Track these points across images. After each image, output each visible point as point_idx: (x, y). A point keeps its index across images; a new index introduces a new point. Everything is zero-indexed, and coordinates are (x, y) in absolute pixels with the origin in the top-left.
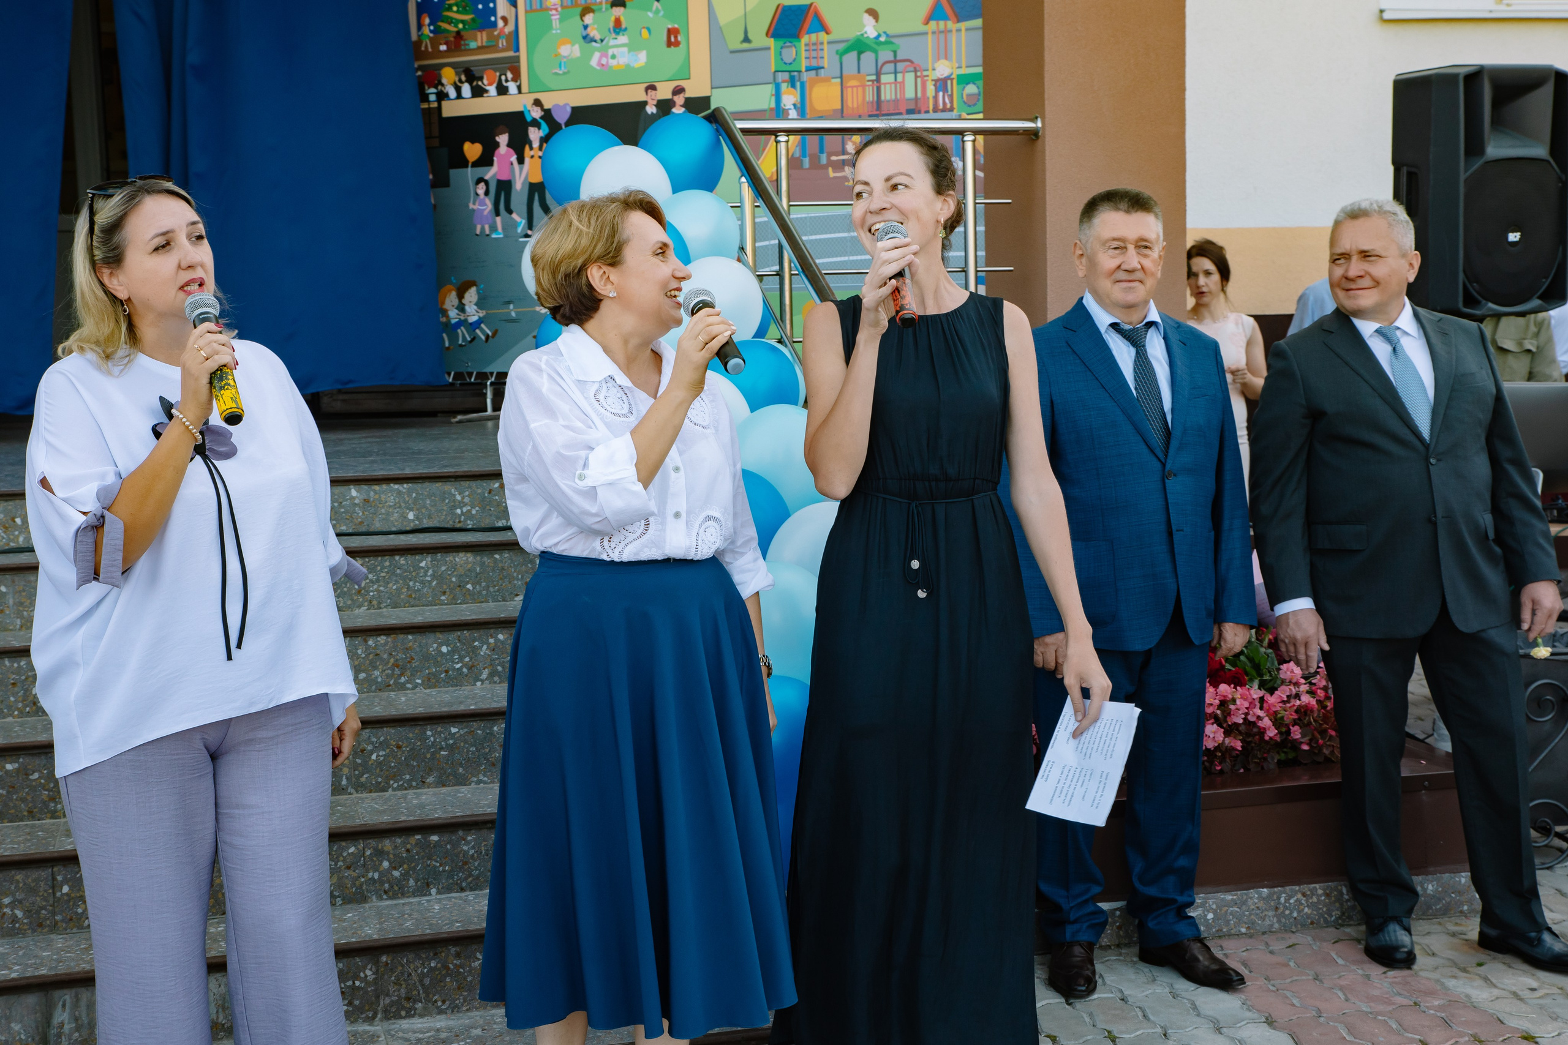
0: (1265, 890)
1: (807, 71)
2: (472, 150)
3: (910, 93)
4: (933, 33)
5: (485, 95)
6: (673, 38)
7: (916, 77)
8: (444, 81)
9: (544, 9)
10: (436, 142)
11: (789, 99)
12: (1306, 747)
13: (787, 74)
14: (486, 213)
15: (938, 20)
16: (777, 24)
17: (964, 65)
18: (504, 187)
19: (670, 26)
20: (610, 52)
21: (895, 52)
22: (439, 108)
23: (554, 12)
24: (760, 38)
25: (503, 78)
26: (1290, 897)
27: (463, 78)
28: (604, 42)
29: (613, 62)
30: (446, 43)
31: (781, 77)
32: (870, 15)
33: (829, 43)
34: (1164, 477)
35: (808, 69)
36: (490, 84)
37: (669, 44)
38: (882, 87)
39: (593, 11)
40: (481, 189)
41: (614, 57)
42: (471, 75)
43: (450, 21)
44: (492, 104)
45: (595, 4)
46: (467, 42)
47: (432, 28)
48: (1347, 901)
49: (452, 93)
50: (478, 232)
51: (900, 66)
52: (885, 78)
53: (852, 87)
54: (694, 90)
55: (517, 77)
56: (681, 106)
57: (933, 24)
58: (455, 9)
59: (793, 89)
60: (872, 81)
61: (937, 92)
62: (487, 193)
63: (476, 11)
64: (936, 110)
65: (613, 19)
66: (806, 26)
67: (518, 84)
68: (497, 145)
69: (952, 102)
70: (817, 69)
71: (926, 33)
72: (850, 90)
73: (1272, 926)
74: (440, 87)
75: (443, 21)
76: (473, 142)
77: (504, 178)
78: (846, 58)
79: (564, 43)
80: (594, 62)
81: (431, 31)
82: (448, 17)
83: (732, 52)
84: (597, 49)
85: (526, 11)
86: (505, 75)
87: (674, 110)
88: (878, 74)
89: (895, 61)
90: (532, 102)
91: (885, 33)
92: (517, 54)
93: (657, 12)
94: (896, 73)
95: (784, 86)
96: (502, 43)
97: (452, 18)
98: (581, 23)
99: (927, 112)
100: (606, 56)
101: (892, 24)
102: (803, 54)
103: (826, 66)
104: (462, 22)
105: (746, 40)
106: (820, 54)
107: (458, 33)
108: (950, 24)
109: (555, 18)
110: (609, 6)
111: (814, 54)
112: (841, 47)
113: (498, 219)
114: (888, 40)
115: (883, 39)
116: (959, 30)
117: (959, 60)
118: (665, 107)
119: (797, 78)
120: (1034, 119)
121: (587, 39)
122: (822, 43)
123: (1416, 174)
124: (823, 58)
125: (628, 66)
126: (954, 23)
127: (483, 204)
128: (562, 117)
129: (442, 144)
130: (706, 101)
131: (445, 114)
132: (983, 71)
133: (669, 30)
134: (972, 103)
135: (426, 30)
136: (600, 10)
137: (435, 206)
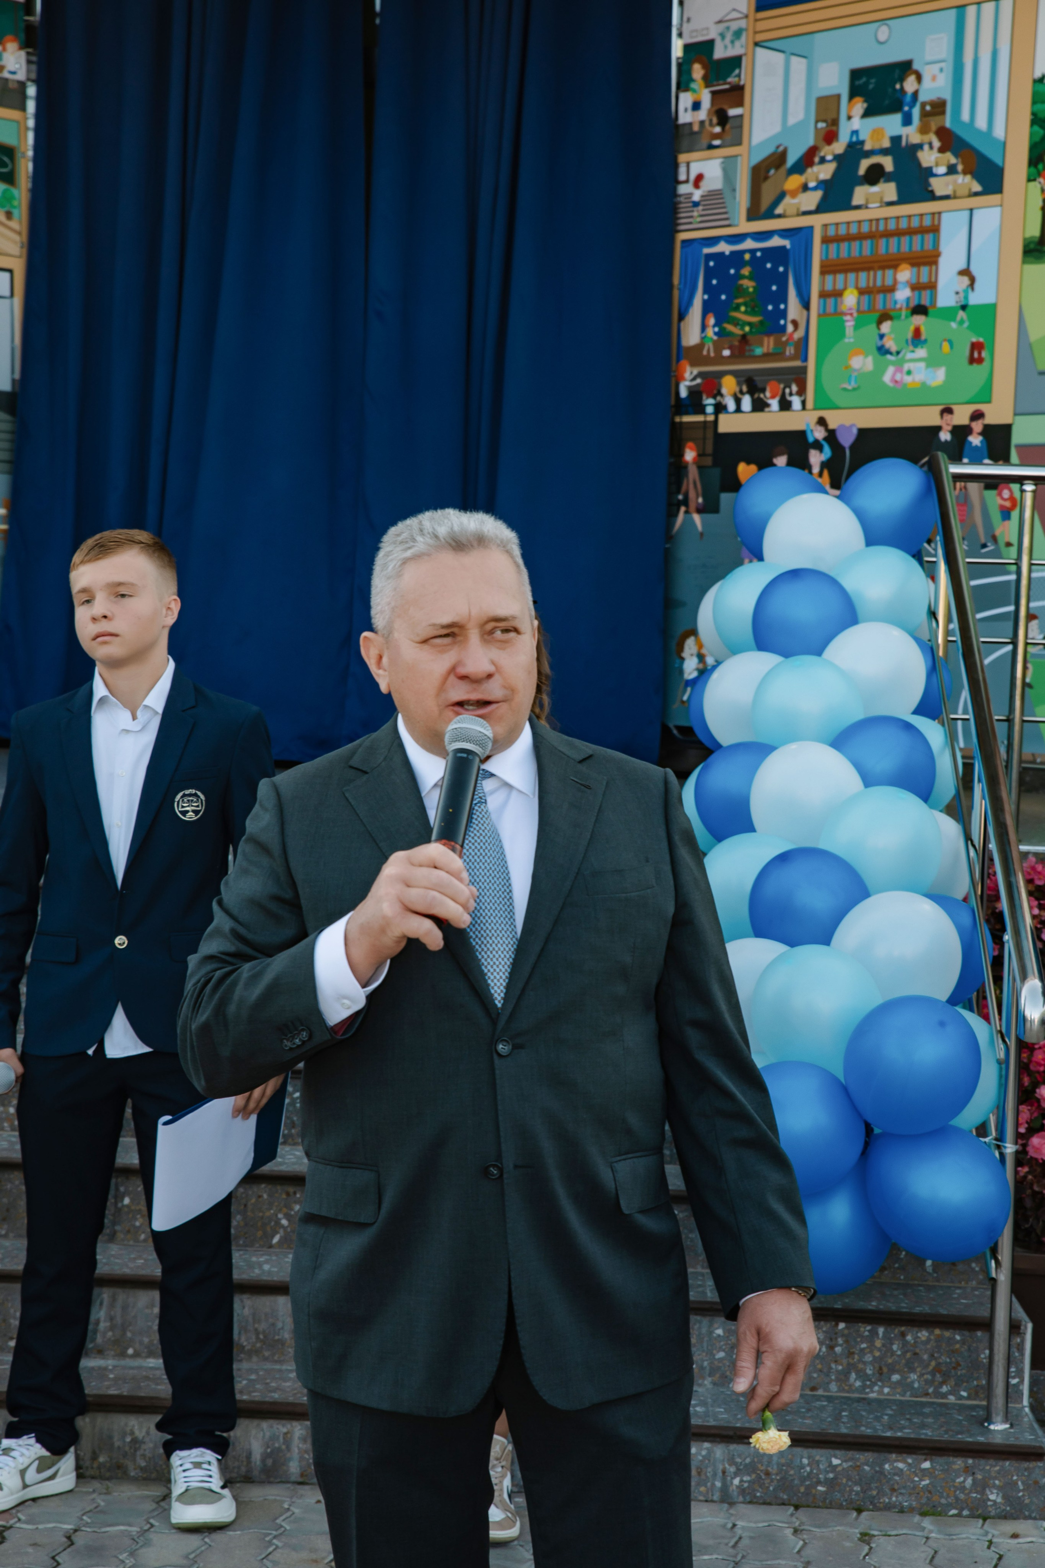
2: (747, 472)
5: (767, 409)
6: (976, 353)
8: (724, 391)
9: (838, 313)
10: (708, 461)
19: (974, 340)
20: (906, 367)
22: (716, 422)
23: (848, 317)
25: (787, 391)
27: (745, 389)
28: (901, 355)
29: (908, 379)
30: (731, 348)
36: (773, 397)
37: (972, 360)
39: (891, 318)
41: (909, 373)
42: (753, 387)
43: (736, 323)
45: (895, 310)
46: (752, 348)
47: (717, 329)
49: (731, 405)
55: (802, 392)
56: (980, 434)
58: (743, 309)
63: (765, 313)
65: (912, 328)
67: (803, 398)
74: (719, 398)
75: (729, 323)
76: (748, 463)
79: (857, 353)
80: (887, 378)
81: (716, 334)
82: (735, 318)
83: (1041, 373)
85: (819, 315)
86: (790, 387)
87: (971, 438)
90: (815, 419)
92: (805, 364)
93: (961, 322)
96: (790, 350)
97: (739, 320)
98: (877, 331)
100: (901, 371)
104: (750, 324)
107: (744, 337)
109: (850, 324)
110: (909, 312)
118: (961, 432)
121: (883, 351)
125: (924, 384)
128: (847, 440)
129: (715, 464)
130: (1005, 430)
131: (722, 429)
133: (973, 345)
135: (710, 333)
136: (899, 317)
137: (702, 534)
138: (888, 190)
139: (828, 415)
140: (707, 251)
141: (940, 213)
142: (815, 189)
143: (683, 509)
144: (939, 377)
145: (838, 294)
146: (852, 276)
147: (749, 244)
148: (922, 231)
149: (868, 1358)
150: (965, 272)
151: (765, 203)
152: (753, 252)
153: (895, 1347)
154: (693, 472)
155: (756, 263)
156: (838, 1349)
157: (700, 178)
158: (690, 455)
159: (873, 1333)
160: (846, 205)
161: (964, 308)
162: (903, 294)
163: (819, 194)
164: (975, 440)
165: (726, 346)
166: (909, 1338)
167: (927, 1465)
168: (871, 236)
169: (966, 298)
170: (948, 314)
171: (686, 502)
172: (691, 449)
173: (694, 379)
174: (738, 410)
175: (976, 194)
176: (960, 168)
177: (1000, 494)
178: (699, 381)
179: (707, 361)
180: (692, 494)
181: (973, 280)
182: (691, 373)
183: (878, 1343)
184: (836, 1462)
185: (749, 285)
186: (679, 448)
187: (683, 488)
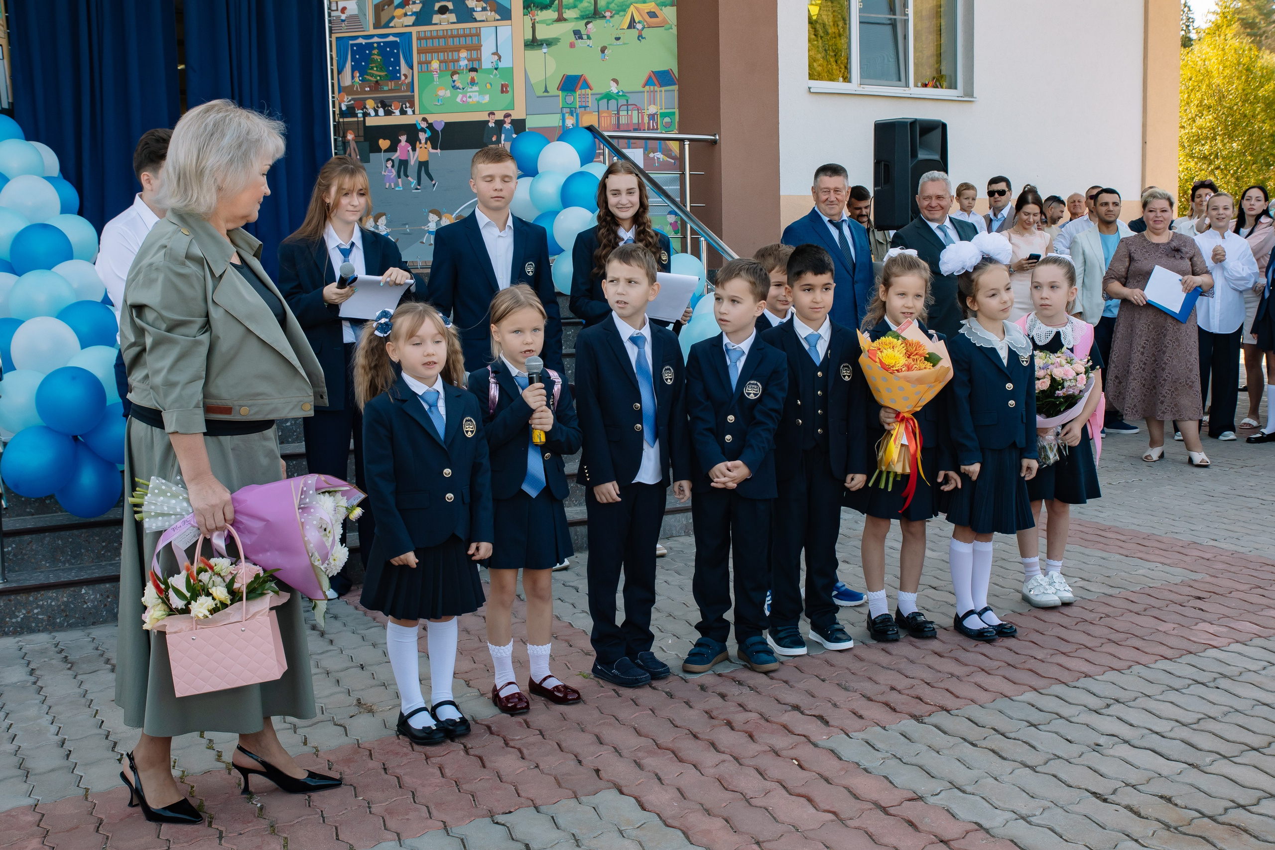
2: (384, 144)
3: (635, 121)
4: (648, 92)
5: (393, 115)
6: (504, 89)
7: (638, 113)
8: (367, 107)
9: (429, 71)
10: (362, 139)
11: (569, 122)
14: (392, 177)
15: (650, 85)
16: (563, 84)
17: (663, 108)
18: (403, 164)
21: (627, 101)
22: (364, 121)
23: (435, 73)
24: (553, 90)
25: (404, 106)
27: (379, 105)
28: (465, 90)
29: (469, 100)
30: (369, 87)
31: (565, 110)
32: (614, 81)
33: (591, 94)
34: (854, 282)
35: (580, 107)
36: (396, 109)
37: (502, 92)
38: (620, 117)
39: (458, 73)
40: (389, 164)
41: (470, 97)
42: (384, 104)
43: (372, 75)
44: (396, 119)
45: (459, 70)
46: (382, 87)
47: (360, 78)
50: (387, 187)
51: (630, 107)
52: (621, 113)
53: (604, 117)
54: (516, 115)
55: (412, 105)
56: (509, 123)
57: (647, 88)
58: (375, 69)
59: (571, 116)
60: (615, 114)
61: (649, 120)
62: (393, 166)
63: (388, 70)
64: (649, 129)
65: (470, 78)
66: (579, 86)
67: (413, 109)
68: (400, 141)
69: (657, 126)
70: (585, 107)
71: (644, 92)
74: (365, 110)
75: (367, 75)
76: (385, 140)
77: (403, 158)
78: (601, 102)
79: (441, 89)
80: (459, 99)
81: (360, 80)
82: (370, 73)
83: (538, 97)
84: (460, 93)
85: (419, 72)
86: (406, 105)
87: (505, 125)
88: (618, 111)
89: (627, 105)
90: (421, 119)
91: (622, 91)
92: (413, 94)
93: (496, 75)
94: (628, 111)
95: (567, 115)
96: (404, 88)
98: (451, 79)
99: (644, 130)
100: (466, 97)
101: (625, 86)
102: (578, 100)
103: (590, 106)
104: (380, 76)
105: (546, 91)
106: (587, 100)
107: (377, 82)
108: (656, 88)
109: (436, 76)
110: (467, 71)
111: (584, 100)
112: (598, 97)
113: (400, 180)
114: (624, 94)
115: (621, 94)
116: (661, 91)
117: (661, 105)
118: (500, 123)
120: (714, 135)
121: (455, 87)
122: (588, 95)
123: (888, 165)
124: (588, 102)
125: (478, 102)
126: (658, 87)
127: (390, 172)
128: (439, 128)
129: (365, 140)
130: (523, 121)
131: (367, 124)
132: (677, 111)
133: (502, 85)
134: (668, 126)
135: (357, 80)
136: (463, 73)
138: (452, 17)
139: (428, 117)
140: (351, 42)
141: (480, 28)
142: (411, 15)
144: (486, 99)
145: (429, 63)
146: (435, 55)
147: (376, 39)
148: (471, 35)
150: (496, 53)
151: (384, 21)
152: (379, 43)
154: (353, 145)
155: (382, 48)
157: (344, 10)
158: (350, 137)
160: (430, 23)
161: (496, 69)
162: (463, 63)
163: (414, 18)
164: (507, 126)
165: (367, 86)
168: (444, 37)
169: (497, 65)
170: (488, 71)
172: (351, 134)
173: (350, 101)
174: (377, 114)
175: (498, 20)
176: (488, 8)
178: (352, 102)
179: (357, 93)
180: (353, 154)
181: (500, 58)
182: (348, 99)
185: (378, 58)
186: (344, 134)
187: (348, 152)
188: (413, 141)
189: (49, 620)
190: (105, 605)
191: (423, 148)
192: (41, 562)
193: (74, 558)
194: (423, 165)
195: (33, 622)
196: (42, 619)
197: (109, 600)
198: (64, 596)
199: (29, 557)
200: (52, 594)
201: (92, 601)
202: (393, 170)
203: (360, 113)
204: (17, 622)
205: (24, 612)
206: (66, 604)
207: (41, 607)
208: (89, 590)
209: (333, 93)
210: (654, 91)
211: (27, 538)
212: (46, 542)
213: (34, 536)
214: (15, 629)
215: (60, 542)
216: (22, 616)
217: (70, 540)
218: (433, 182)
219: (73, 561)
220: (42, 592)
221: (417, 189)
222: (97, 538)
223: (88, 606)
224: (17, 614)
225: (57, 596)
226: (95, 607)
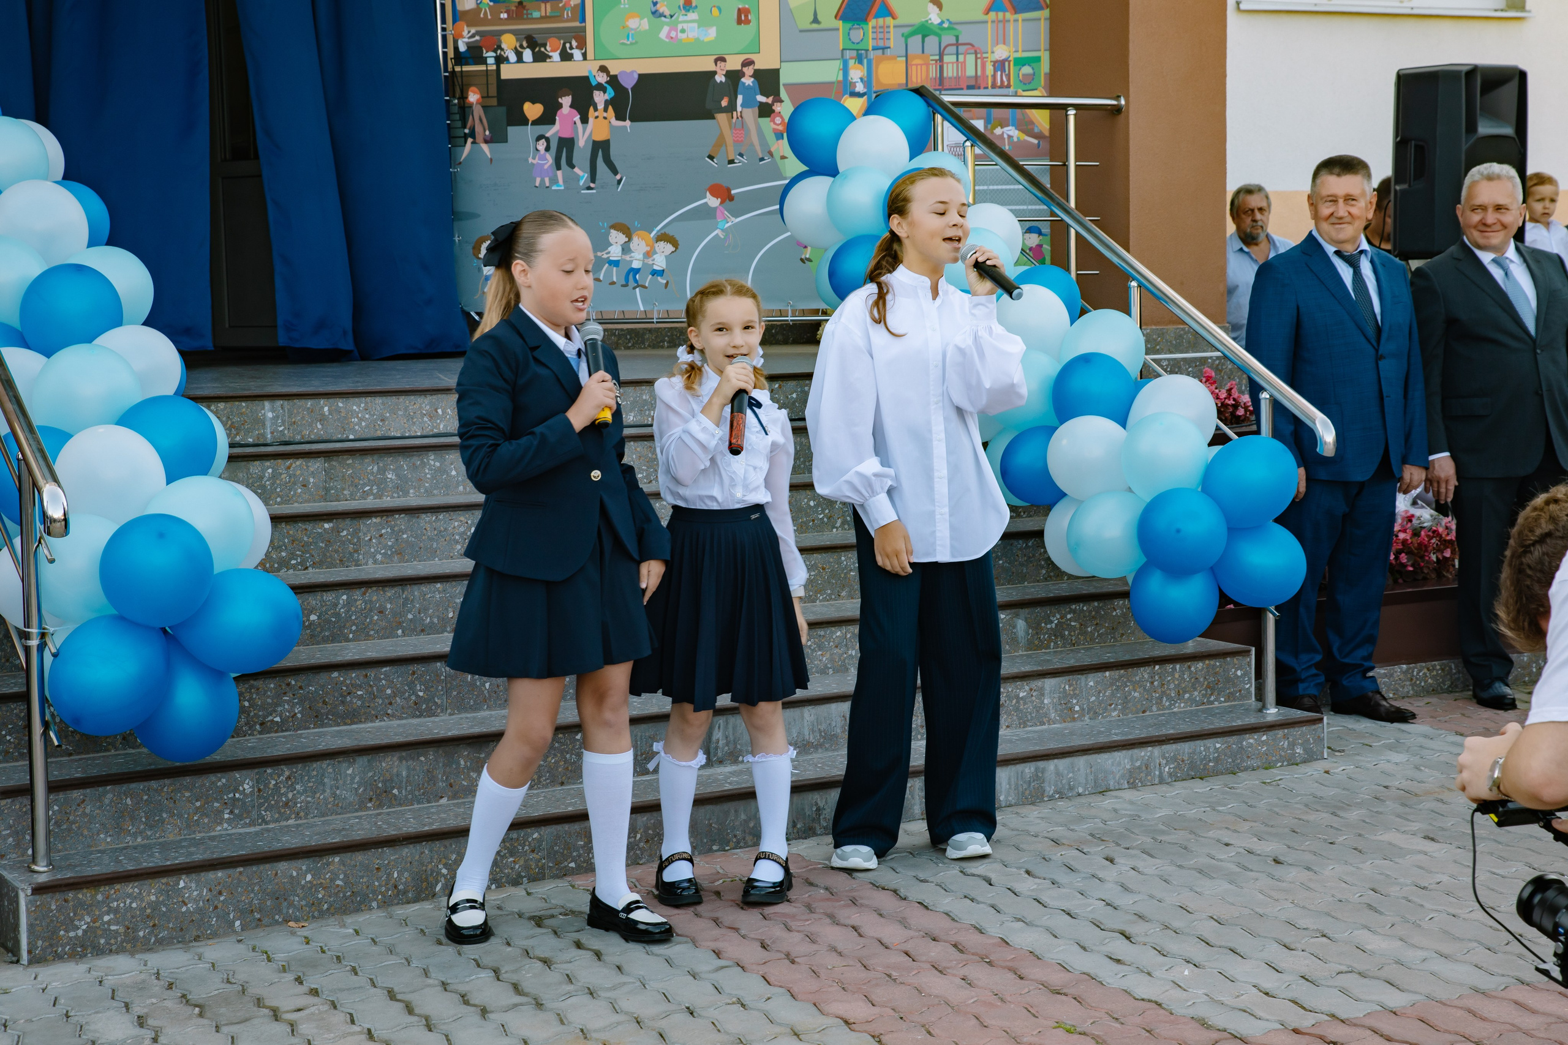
0: (1404, 666)
1: (873, 50)
2: (533, 110)
3: (970, 72)
4: (993, 22)
5: (548, 60)
6: (743, 17)
7: (976, 58)
8: (504, 46)
10: (494, 102)
11: (856, 74)
12: (1411, 569)
13: (855, 52)
14: (546, 167)
15: (997, 11)
16: (845, 8)
17: (1020, 49)
18: (566, 145)
19: (740, 6)
20: (680, 27)
21: (957, 37)
22: (498, 70)
24: (828, 19)
25: (568, 45)
26: (1420, 671)
27: (525, 44)
28: (674, 18)
29: (681, 36)
30: (507, 12)
31: (848, 54)
32: (934, 4)
33: (895, 27)
34: (1379, 358)
35: (874, 49)
36: (553, 51)
37: (739, 22)
38: (945, 66)
40: (541, 146)
41: (683, 31)
42: (532, 42)
44: (554, 68)
46: (529, 12)
48: (1455, 674)
50: (537, 185)
51: (962, 49)
52: (946, 59)
53: (917, 65)
55: (582, 45)
56: (751, 76)
57: (992, 15)
59: (860, 66)
60: (936, 61)
61: (995, 71)
62: (547, 149)
64: (994, 86)
66: (874, 11)
67: (583, 51)
68: (560, 106)
69: (1009, 80)
70: (884, 49)
71: (986, 22)
72: (914, 68)
73: (1408, 692)
74: (499, 52)
76: (534, 103)
77: (566, 135)
78: (911, 41)
79: (632, 17)
80: (663, 35)
83: (801, 31)
84: (667, 24)
86: (571, 43)
87: (743, 80)
88: (941, 55)
89: (957, 45)
90: (597, 68)
91: (948, 20)
92: (583, 24)
94: (957, 54)
95: (851, 62)
96: (567, 14)
99: (987, 88)
100: (676, 30)
102: (871, 35)
103: (892, 46)
105: (816, 20)
106: (887, 36)
107: (520, 3)
108: (1008, 15)
111: (881, 36)
112: (907, 31)
113: (559, 173)
114: (952, 26)
115: (946, 25)
116: (1016, 21)
117: (1016, 45)
118: (734, 77)
119: (864, 55)
120: (1118, 98)
121: (656, 14)
122: (889, 27)
124: (889, 39)
125: (697, 40)
126: (1012, 14)
127: (543, 158)
128: (629, 83)
129: (500, 103)
130: (775, 73)
131: (504, 76)
132: (1045, 57)
133: (739, 10)
134: (1028, 82)
137: (491, 160)
143: (470, 140)
149: (1172, 686)
153: (1185, 676)
154: (478, 111)
156: (1156, 683)
158: (473, 97)
159: (1174, 669)
164: (748, 81)
165: (503, 10)
166: (1193, 669)
167: (1264, 738)
171: (472, 134)
172: (475, 93)
173: (473, 36)
174: (520, 60)
177: (773, 121)
178: (477, 38)
179: (485, 22)
180: (478, 129)
182: (469, 32)
183: (1177, 676)
184: (1218, 745)
186: (462, 91)
187: (469, 124)
188: (583, 106)
189: (126, 934)
190: (216, 908)
191: (601, 118)
192: (98, 834)
193: (151, 827)
194: (601, 148)
195: (102, 936)
196: (116, 932)
197: (222, 898)
198: (151, 892)
199: (79, 828)
200: (132, 888)
201: (196, 901)
202: (548, 156)
203: (490, 56)
204: (77, 937)
205: (88, 919)
206: (155, 906)
207: (116, 911)
208: (191, 881)
209: (444, 21)
210: (1005, 21)
211: (76, 794)
212: (107, 801)
213: (88, 791)
214: (73, 949)
215: (129, 801)
216: (84, 927)
217: (145, 797)
218: (618, 177)
219: (149, 833)
220: (118, 886)
221: (589, 188)
222: (187, 794)
223: (188, 909)
224: (77, 923)
225: (140, 893)
226: (199, 910)
